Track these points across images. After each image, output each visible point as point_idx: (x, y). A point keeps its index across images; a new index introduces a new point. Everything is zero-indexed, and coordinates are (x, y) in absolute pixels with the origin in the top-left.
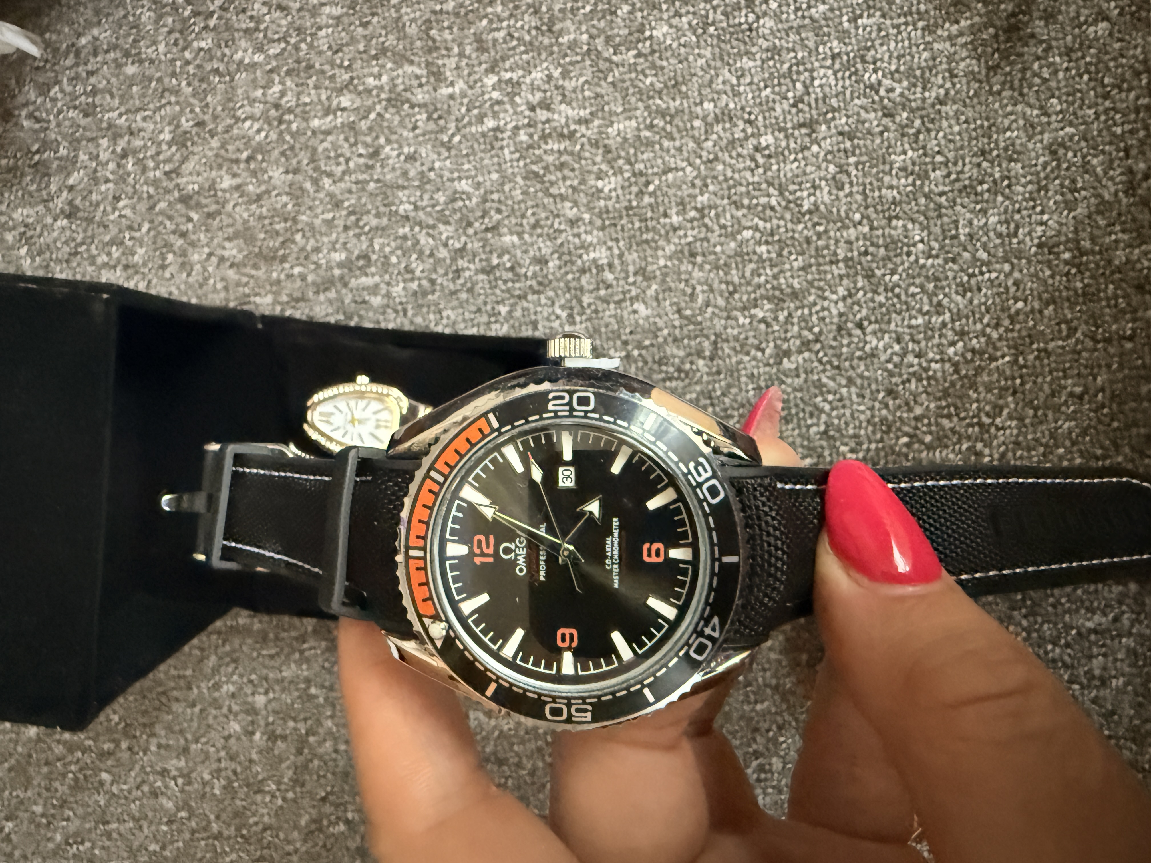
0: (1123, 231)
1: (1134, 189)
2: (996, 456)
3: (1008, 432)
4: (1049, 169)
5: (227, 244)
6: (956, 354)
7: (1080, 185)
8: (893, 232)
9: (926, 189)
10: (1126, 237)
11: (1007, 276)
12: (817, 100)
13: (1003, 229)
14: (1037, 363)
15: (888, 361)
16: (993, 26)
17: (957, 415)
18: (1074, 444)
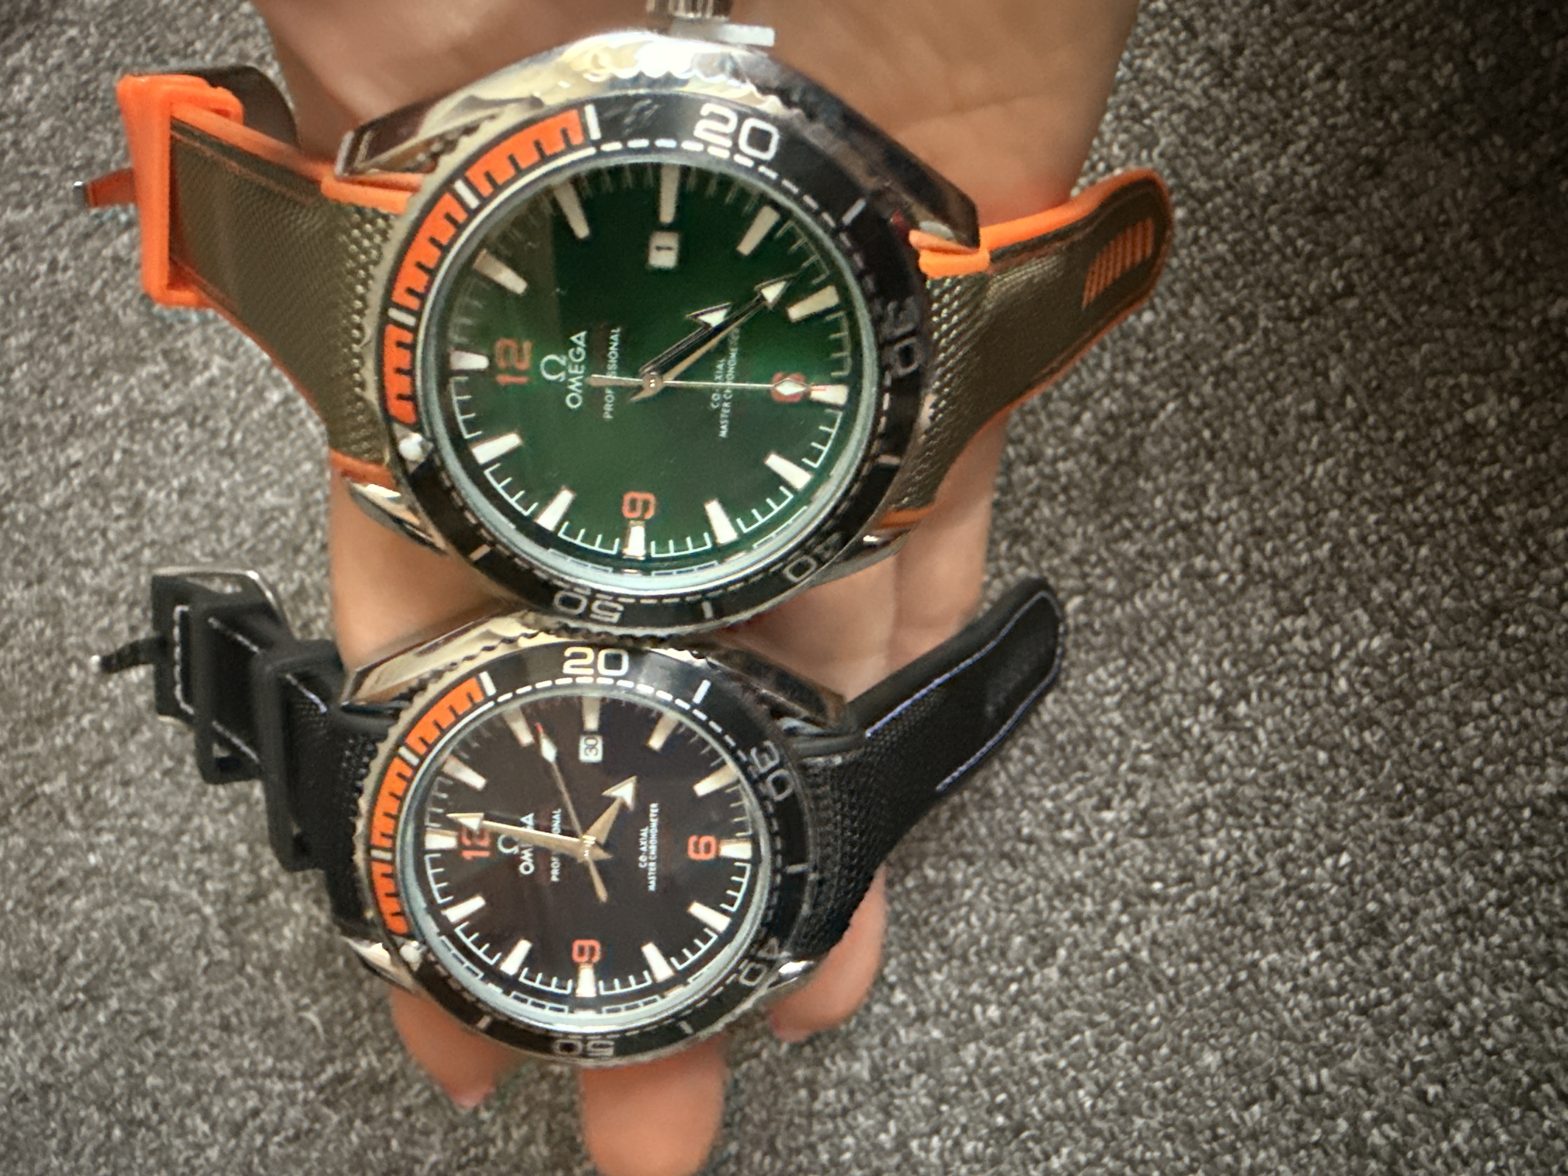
0: (1247, 140)
1: (1228, 75)
2: (1234, 566)
3: (1233, 520)
6: (1086, 433)
7: (1145, 106)
10: (1256, 146)
14: (1221, 393)
17: (1138, 527)
18: (1349, 496)
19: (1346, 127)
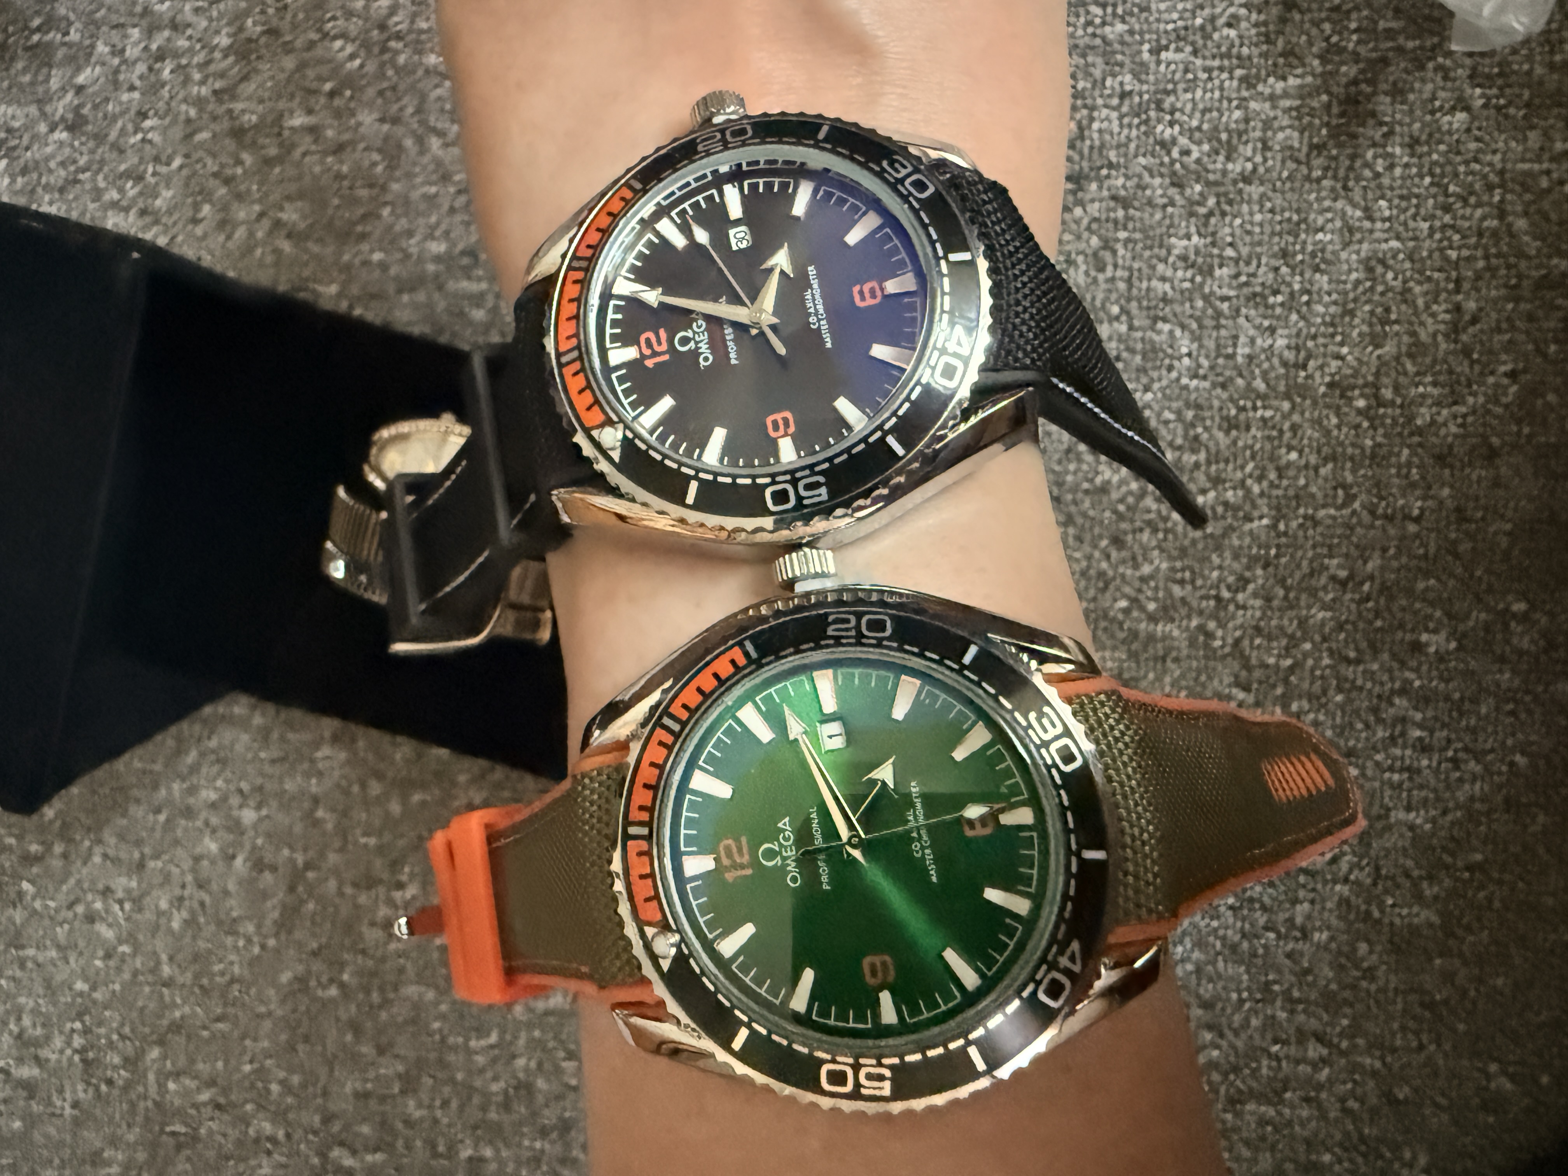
0: (1435, 384)
1: (1457, 333)
2: (1230, 641)
3: (1249, 613)
4: (1361, 289)
5: (287, 205)
7: (1393, 317)
8: (1156, 338)
9: (1207, 290)
10: (1436, 392)
11: (1285, 417)
12: (1092, 148)
13: (1289, 355)
14: (1300, 532)
15: (1122, 500)
16: (1329, 93)
17: (1193, 582)
18: (1325, 639)
19: (1496, 417)
